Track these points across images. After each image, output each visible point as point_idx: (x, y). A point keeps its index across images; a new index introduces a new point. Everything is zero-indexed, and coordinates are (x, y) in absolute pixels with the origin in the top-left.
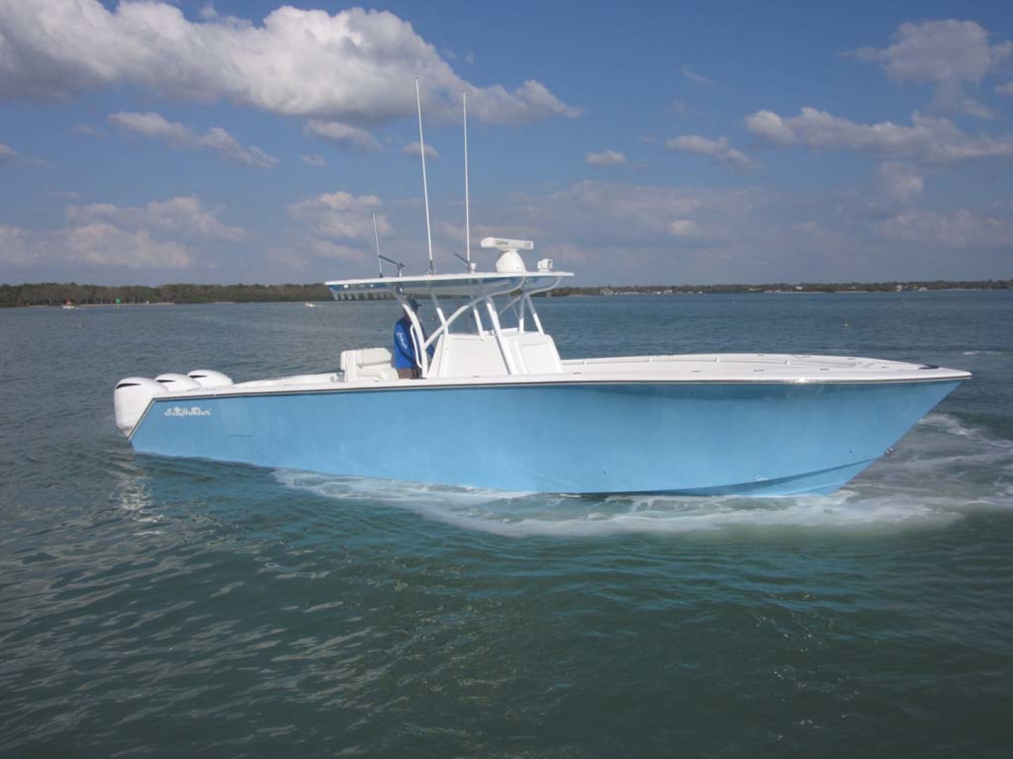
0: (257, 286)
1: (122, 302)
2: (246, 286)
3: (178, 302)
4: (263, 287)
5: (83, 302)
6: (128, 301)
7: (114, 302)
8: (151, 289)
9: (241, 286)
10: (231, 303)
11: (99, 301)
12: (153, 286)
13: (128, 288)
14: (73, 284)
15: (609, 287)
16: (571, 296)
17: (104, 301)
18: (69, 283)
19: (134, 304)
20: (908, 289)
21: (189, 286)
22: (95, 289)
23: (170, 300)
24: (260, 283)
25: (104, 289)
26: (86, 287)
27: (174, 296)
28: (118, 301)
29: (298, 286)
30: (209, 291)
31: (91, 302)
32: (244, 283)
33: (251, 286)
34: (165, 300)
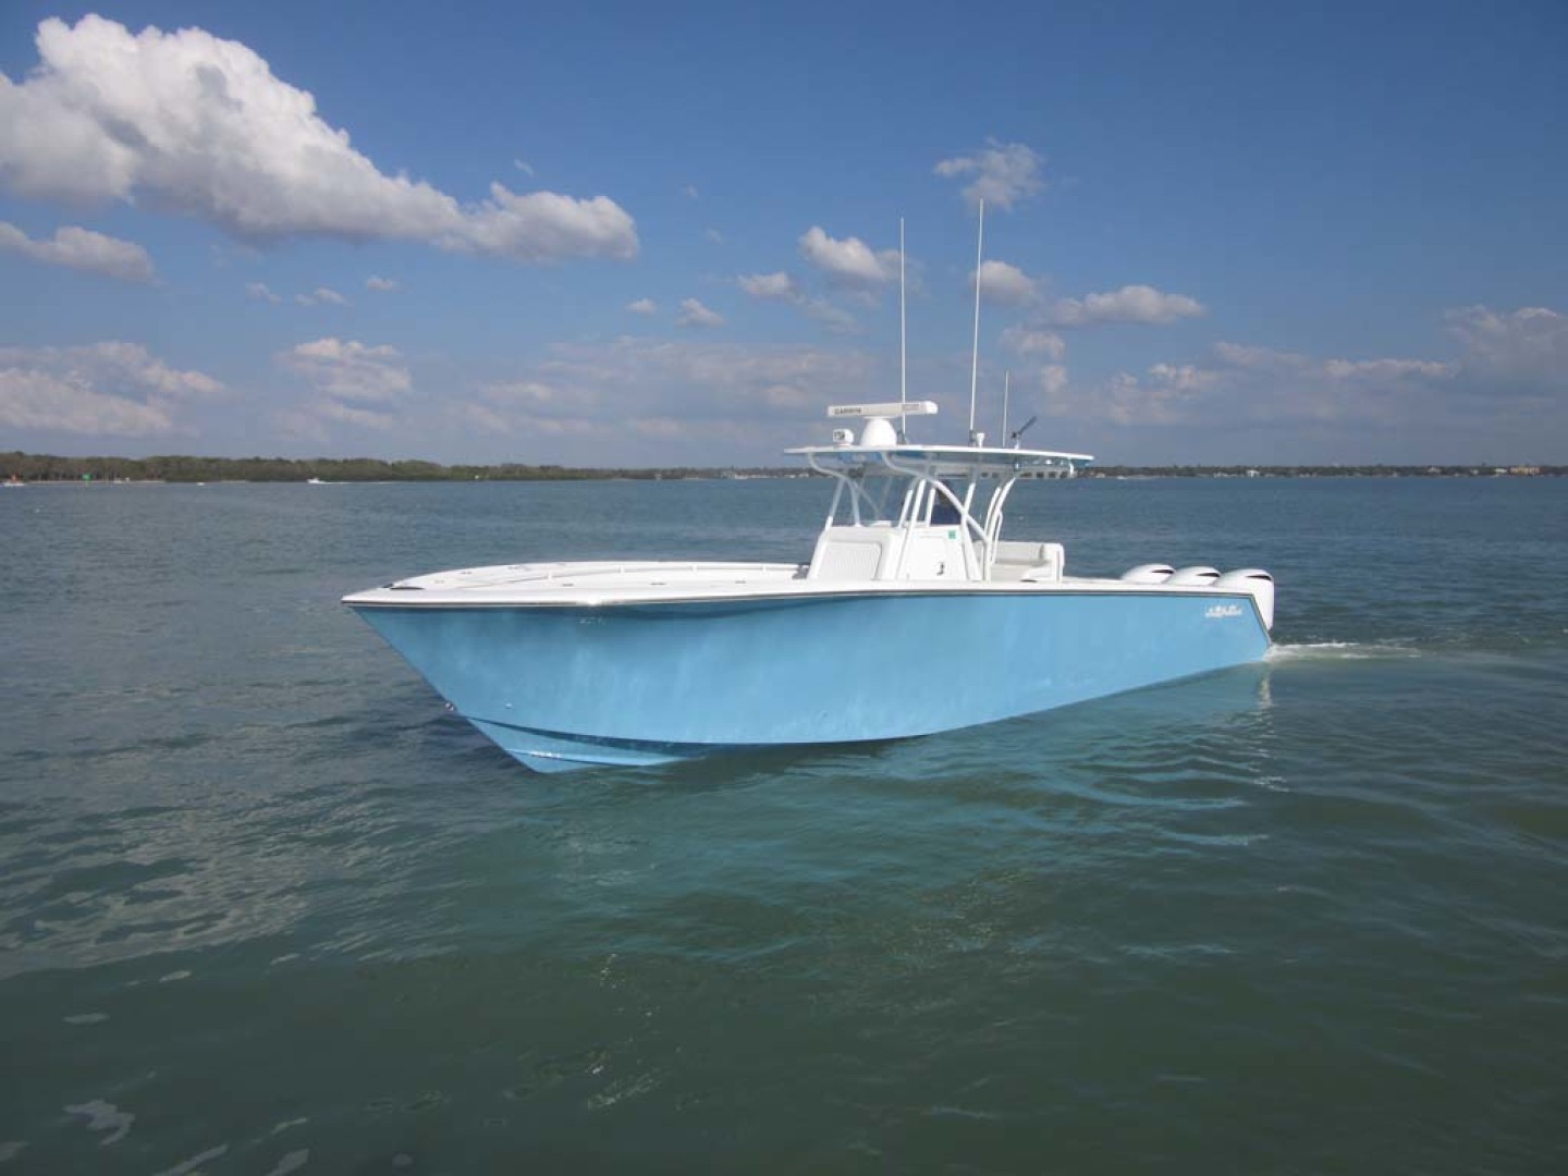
0: (280, 461)
1: (92, 478)
2: (265, 461)
3: (169, 480)
4: (288, 462)
5: (34, 478)
6: (99, 477)
7: (80, 477)
8: (133, 462)
9: (257, 460)
10: (244, 482)
11: (57, 477)
12: (135, 458)
13: (100, 460)
14: (20, 454)
15: (732, 469)
16: (686, 479)
17: (65, 477)
18: (14, 451)
19: (107, 482)
20: (1084, 476)
21: (187, 459)
22: (51, 460)
23: (159, 477)
24: (285, 457)
25: (64, 460)
26: (38, 458)
27: (165, 473)
28: (86, 477)
29: (335, 462)
30: (214, 466)
31: (45, 477)
32: (263, 457)
33: (271, 461)
34: (151, 477)
